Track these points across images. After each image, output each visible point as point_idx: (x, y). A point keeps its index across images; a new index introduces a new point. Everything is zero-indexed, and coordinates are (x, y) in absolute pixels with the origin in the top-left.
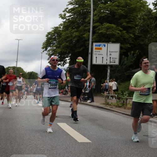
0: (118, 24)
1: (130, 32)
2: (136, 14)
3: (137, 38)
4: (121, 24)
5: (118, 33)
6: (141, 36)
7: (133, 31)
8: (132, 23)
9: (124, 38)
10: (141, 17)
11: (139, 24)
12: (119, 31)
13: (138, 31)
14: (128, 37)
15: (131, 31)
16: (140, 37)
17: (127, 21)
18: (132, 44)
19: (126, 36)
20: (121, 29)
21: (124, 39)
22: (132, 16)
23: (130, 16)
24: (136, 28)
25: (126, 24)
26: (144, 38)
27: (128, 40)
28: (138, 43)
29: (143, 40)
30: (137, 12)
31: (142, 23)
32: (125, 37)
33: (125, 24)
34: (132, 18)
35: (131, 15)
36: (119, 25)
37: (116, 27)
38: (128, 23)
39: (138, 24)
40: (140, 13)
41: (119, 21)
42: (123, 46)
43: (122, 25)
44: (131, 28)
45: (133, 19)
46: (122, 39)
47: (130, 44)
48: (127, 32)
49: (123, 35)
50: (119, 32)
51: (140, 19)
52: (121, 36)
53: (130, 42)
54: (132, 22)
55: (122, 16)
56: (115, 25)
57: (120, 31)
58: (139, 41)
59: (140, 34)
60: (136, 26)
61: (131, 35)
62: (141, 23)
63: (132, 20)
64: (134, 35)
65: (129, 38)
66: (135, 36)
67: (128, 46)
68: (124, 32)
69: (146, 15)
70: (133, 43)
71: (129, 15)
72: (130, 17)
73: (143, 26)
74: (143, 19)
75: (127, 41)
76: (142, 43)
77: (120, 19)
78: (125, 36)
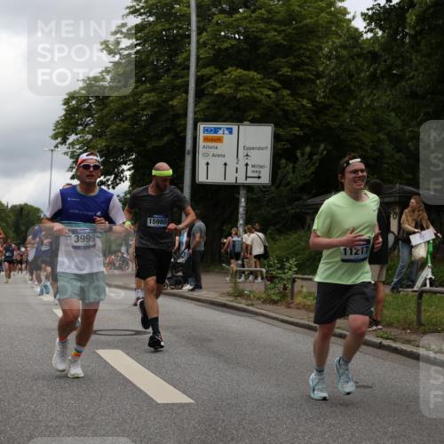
0: (268, 72)
1: (301, 92)
2: (317, 44)
3: (320, 109)
4: (276, 71)
5: (269, 96)
6: (331, 106)
7: (310, 92)
8: (306, 67)
9: (284, 110)
10: (330, 52)
11: (327, 72)
12: (269, 89)
13: (324, 92)
14: (296, 108)
15: (305, 91)
16: (328, 107)
17: (293, 61)
18: (308, 126)
19: (291, 104)
20: (277, 85)
21: (286, 113)
22: (307, 50)
23: (301, 48)
24: (318, 81)
25: (289, 70)
26: (339, 109)
27: (294, 115)
28: (325, 125)
29: (337, 116)
30: (319, 37)
31: (333, 70)
32: (286, 108)
33: (286, 70)
34: (308, 54)
35: (305, 46)
36: (271, 73)
37: (262, 79)
38: (295, 67)
39: (323, 72)
40: (327, 42)
41: (270, 63)
42: (281, 131)
43: (280, 73)
44: (303, 81)
45: (309, 57)
46: (280, 113)
47: (302, 127)
48: (294, 94)
49: (282, 102)
50: (270, 92)
51: (330, 59)
52: (277, 105)
53: (301, 122)
54: (307, 64)
55: (278, 50)
56: (259, 73)
57: (275, 90)
58: (327, 118)
59: (328, 98)
60: (319, 76)
61: (305, 102)
62: (331, 68)
63: (307, 61)
64: (313, 101)
65: (299, 109)
66: (314, 105)
67: (297, 131)
68: (286, 92)
69: (344, 47)
70: (309, 123)
71: (298, 46)
72: (302, 52)
73: (338, 76)
74: (337, 57)
75: (294, 118)
76: (334, 124)
77: (272, 58)
78: (288, 105)
